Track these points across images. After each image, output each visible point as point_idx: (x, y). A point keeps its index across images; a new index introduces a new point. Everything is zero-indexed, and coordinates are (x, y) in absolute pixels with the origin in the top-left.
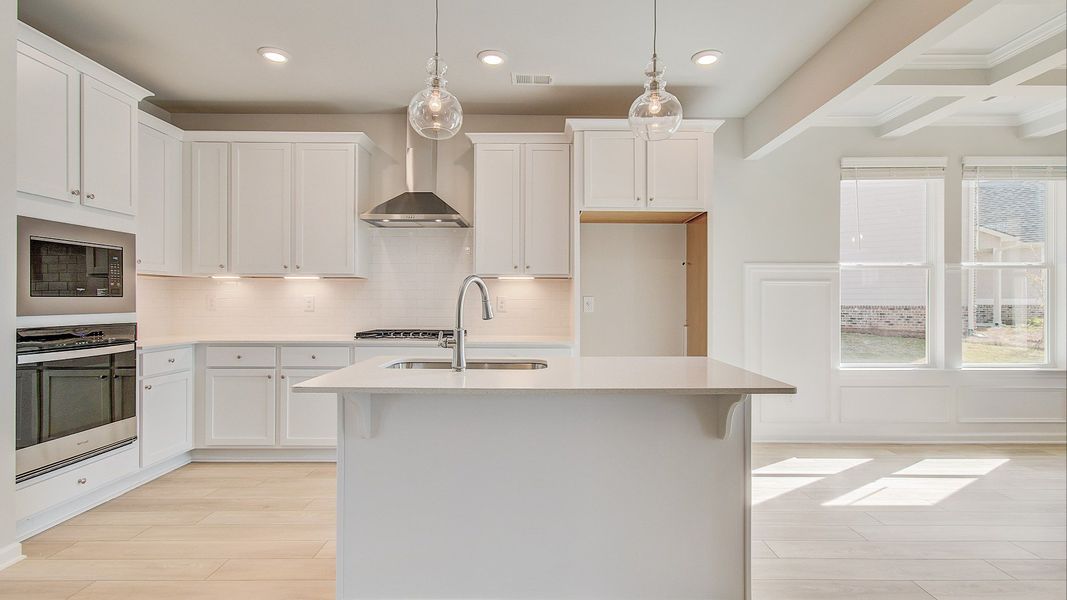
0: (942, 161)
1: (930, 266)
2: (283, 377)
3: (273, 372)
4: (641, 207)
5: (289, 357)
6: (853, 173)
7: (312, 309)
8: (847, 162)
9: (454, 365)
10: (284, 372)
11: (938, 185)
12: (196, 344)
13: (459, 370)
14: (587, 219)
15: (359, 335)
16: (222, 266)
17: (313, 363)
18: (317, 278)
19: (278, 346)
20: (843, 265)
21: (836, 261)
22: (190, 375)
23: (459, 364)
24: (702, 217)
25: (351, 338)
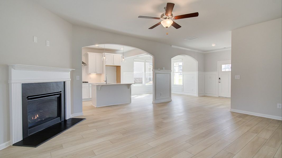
0: (144, 60)
1: (143, 73)
4: (113, 65)
6: (135, 61)
8: (135, 60)
11: (144, 63)
20: (134, 72)
21: (133, 72)
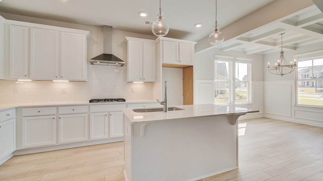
0: (232, 58)
2: (60, 118)
3: (55, 117)
4: (178, 63)
5: (62, 111)
6: (217, 59)
7: (64, 92)
8: (216, 56)
9: (164, 110)
10: (60, 116)
12: (16, 108)
13: (166, 112)
14: (164, 66)
15: (90, 101)
16: (26, 76)
17: (73, 112)
18: (68, 81)
19: (57, 106)
21: (214, 80)
22: (14, 120)
23: (166, 109)
24: (191, 67)
25: (88, 102)
